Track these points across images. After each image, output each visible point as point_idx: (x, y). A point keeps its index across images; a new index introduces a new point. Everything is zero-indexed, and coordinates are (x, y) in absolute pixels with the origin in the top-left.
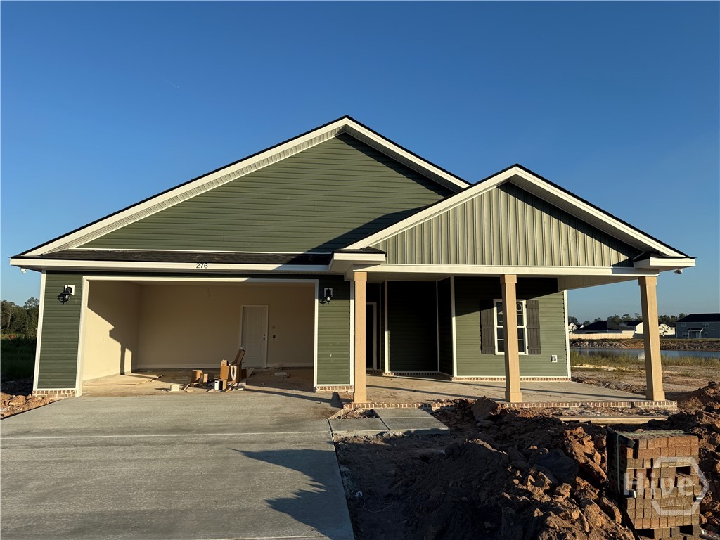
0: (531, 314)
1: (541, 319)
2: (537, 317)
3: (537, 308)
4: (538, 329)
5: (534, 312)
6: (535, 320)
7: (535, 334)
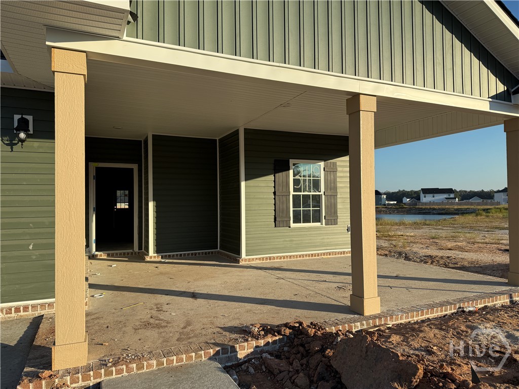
0: (329, 179)
1: (339, 185)
2: (335, 182)
3: (335, 171)
4: (335, 196)
5: (332, 177)
6: (333, 185)
7: (333, 201)
